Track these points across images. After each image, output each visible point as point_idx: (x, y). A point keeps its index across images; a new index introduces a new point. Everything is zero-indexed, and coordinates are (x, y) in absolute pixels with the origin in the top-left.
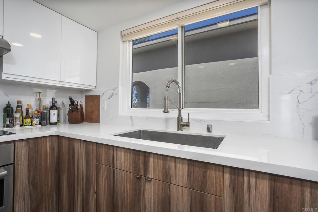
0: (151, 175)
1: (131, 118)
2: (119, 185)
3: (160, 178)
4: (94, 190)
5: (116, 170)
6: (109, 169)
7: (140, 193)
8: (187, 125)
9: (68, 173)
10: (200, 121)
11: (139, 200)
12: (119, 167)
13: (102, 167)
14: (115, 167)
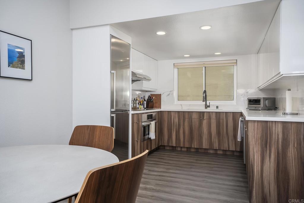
0: (205, 118)
1: (181, 105)
2: (193, 124)
3: (208, 118)
4: (182, 127)
5: (192, 119)
6: (189, 120)
7: (201, 124)
8: (209, 106)
9: (167, 124)
10: (213, 105)
11: (201, 126)
12: (194, 118)
13: (186, 120)
14: (192, 118)
